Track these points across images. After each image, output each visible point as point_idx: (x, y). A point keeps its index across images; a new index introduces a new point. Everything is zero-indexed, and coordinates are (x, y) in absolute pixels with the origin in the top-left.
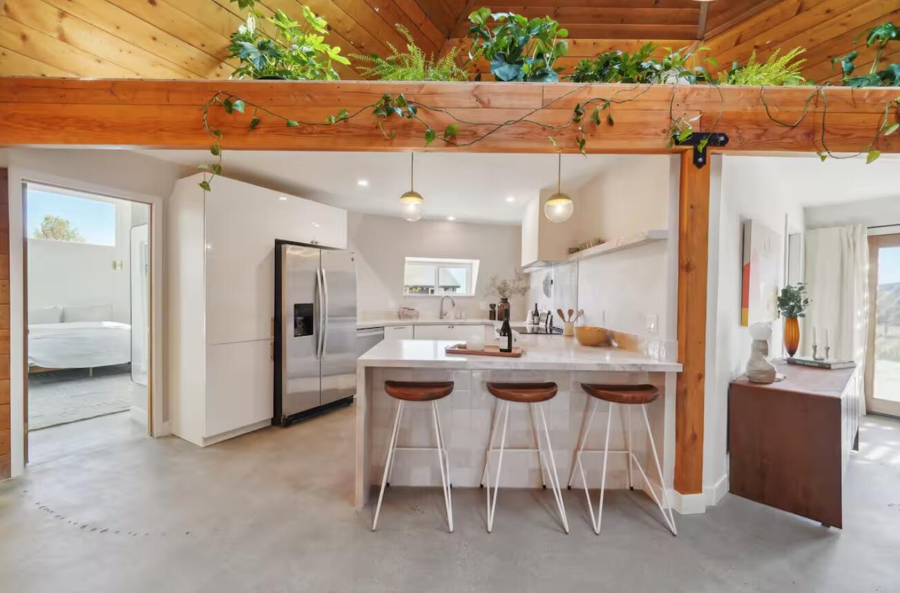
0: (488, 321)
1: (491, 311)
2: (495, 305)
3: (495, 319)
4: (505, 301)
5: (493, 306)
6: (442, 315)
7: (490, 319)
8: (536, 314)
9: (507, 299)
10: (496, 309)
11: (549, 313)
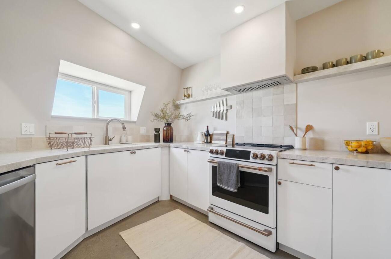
0: (153, 144)
1: (155, 135)
2: (159, 129)
3: (160, 142)
4: (168, 125)
5: (157, 130)
6: (107, 140)
7: (155, 141)
8: (208, 134)
9: (170, 124)
10: (161, 133)
11: (227, 133)
